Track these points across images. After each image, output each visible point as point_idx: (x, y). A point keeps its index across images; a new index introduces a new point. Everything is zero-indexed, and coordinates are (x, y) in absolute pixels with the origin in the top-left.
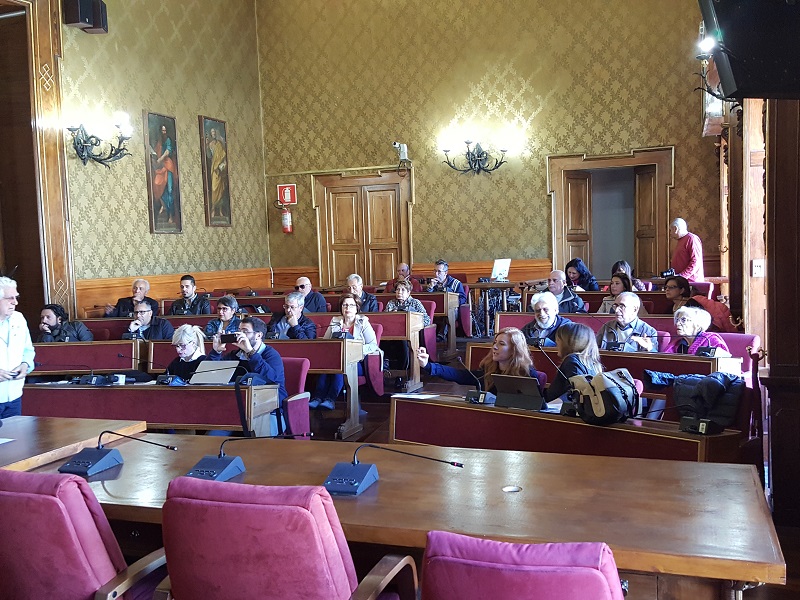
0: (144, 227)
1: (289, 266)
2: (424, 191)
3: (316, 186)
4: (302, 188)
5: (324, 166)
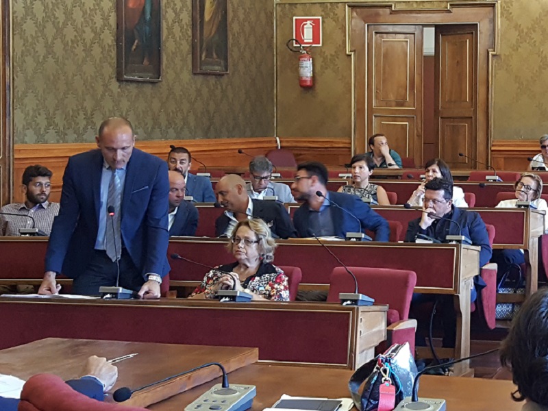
0: (109, 70)
1: (305, 136)
2: (514, 35)
3: (352, 21)
4: (331, 23)
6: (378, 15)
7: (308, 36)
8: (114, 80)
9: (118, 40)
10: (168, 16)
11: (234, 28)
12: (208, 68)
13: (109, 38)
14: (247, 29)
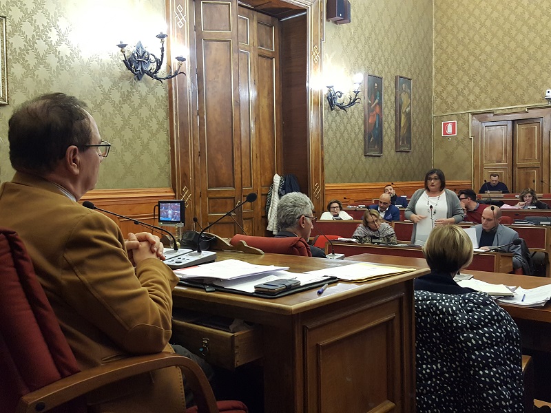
3: (473, 122)
4: (461, 123)
5: (480, 107)
6: (487, 117)
7: (449, 130)
8: (363, 156)
9: (365, 138)
10: (386, 125)
11: (414, 129)
12: (402, 149)
13: (361, 137)
14: (420, 129)
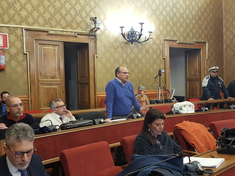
2: (103, 50)
3: (27, 37)
5: (33, 24)
6: (40, 35)
